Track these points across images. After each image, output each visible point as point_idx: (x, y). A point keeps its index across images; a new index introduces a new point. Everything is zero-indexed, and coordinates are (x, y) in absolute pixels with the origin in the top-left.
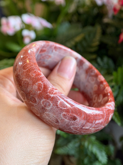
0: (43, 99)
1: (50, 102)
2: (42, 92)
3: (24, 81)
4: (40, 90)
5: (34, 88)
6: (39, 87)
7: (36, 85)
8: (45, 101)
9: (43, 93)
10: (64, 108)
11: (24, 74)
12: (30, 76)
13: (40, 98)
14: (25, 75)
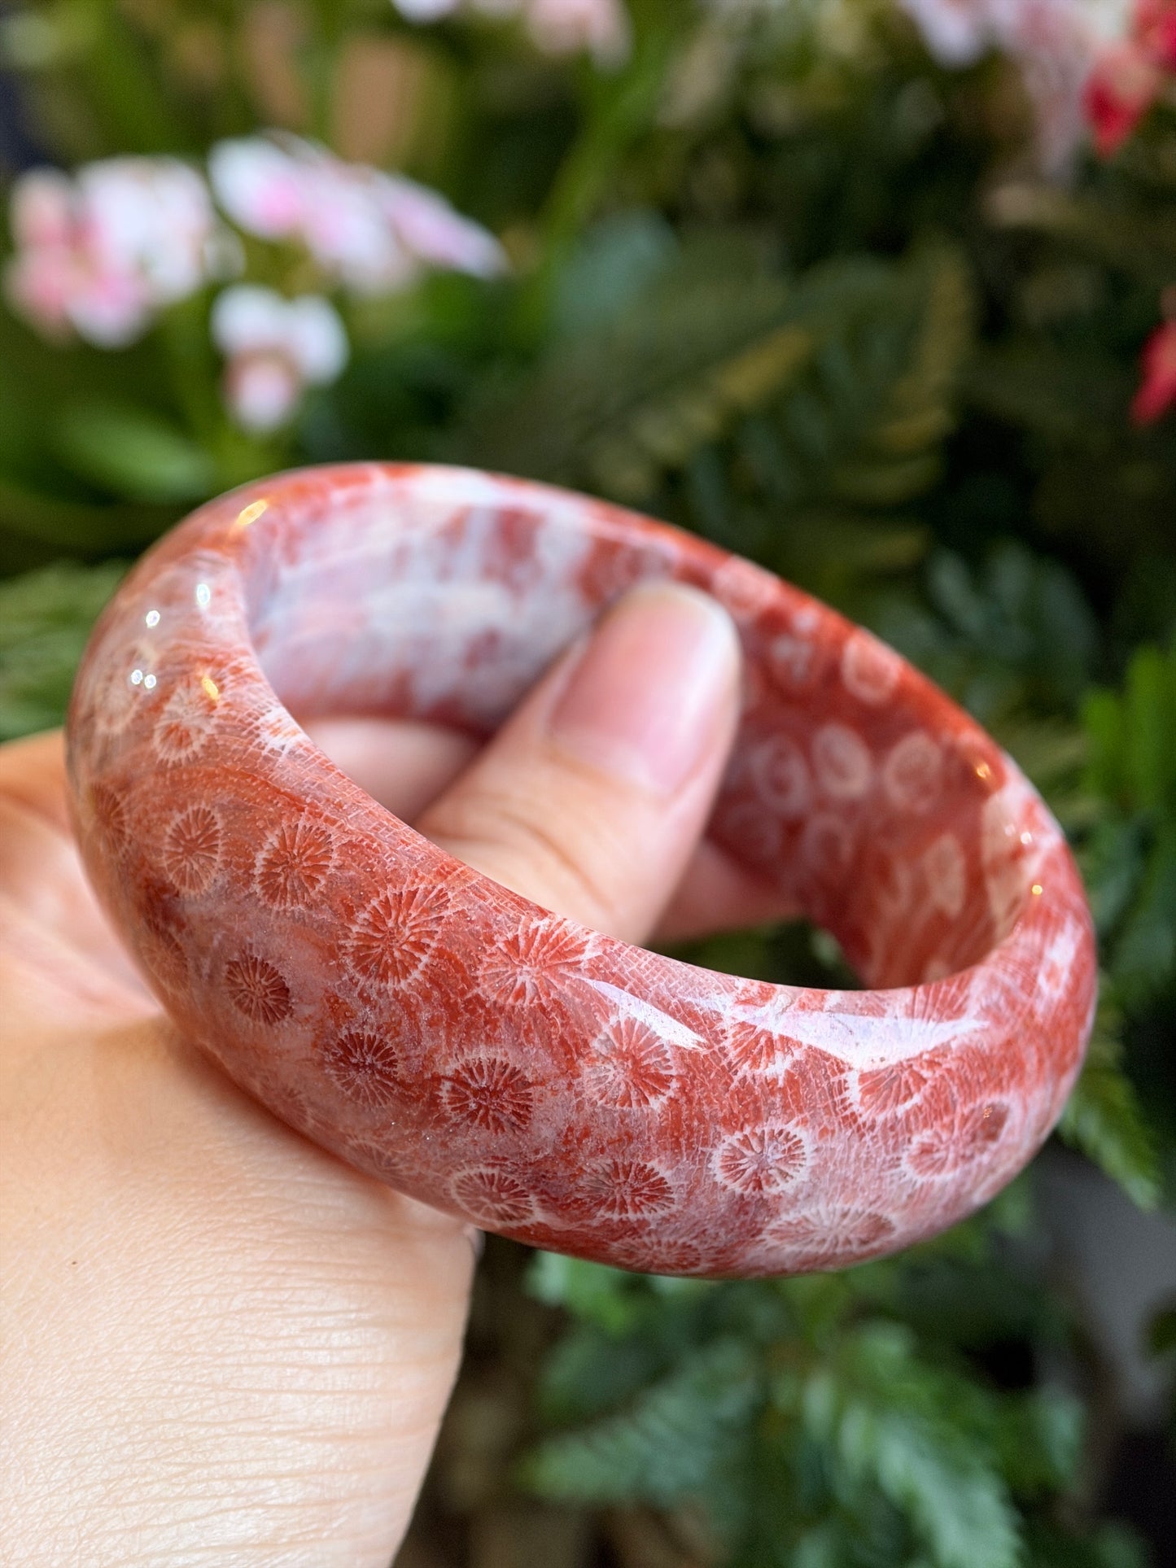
0: (718, 1136)
1: (791, 1128)
2: (682, 1089)
3: (457, 1079)
4: (664, 1081)
5: (591, 1091)
6: (636, 1062)
7: (607, 1059)
8: (745, 1142)
9: (696, 1094)
10: (909, 1105)
11: (424, 1016)
12: (501, 1009)
13: (690, 1146)
14: (432, 1023)
